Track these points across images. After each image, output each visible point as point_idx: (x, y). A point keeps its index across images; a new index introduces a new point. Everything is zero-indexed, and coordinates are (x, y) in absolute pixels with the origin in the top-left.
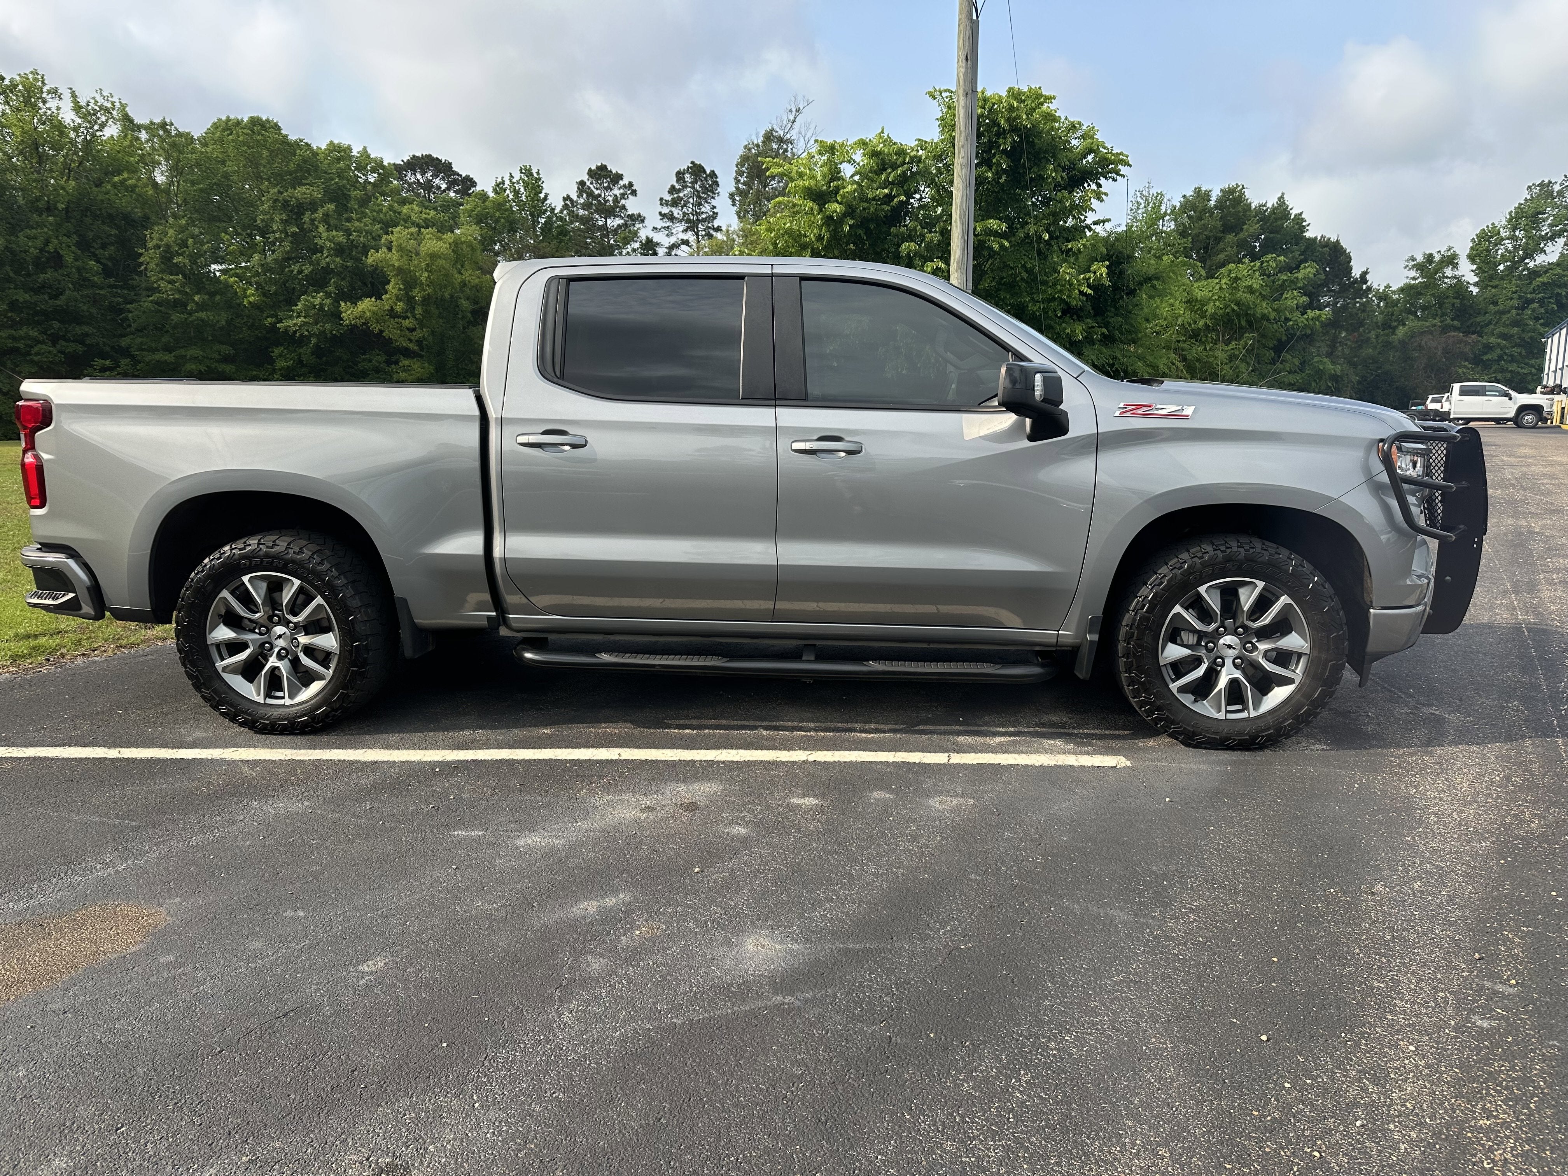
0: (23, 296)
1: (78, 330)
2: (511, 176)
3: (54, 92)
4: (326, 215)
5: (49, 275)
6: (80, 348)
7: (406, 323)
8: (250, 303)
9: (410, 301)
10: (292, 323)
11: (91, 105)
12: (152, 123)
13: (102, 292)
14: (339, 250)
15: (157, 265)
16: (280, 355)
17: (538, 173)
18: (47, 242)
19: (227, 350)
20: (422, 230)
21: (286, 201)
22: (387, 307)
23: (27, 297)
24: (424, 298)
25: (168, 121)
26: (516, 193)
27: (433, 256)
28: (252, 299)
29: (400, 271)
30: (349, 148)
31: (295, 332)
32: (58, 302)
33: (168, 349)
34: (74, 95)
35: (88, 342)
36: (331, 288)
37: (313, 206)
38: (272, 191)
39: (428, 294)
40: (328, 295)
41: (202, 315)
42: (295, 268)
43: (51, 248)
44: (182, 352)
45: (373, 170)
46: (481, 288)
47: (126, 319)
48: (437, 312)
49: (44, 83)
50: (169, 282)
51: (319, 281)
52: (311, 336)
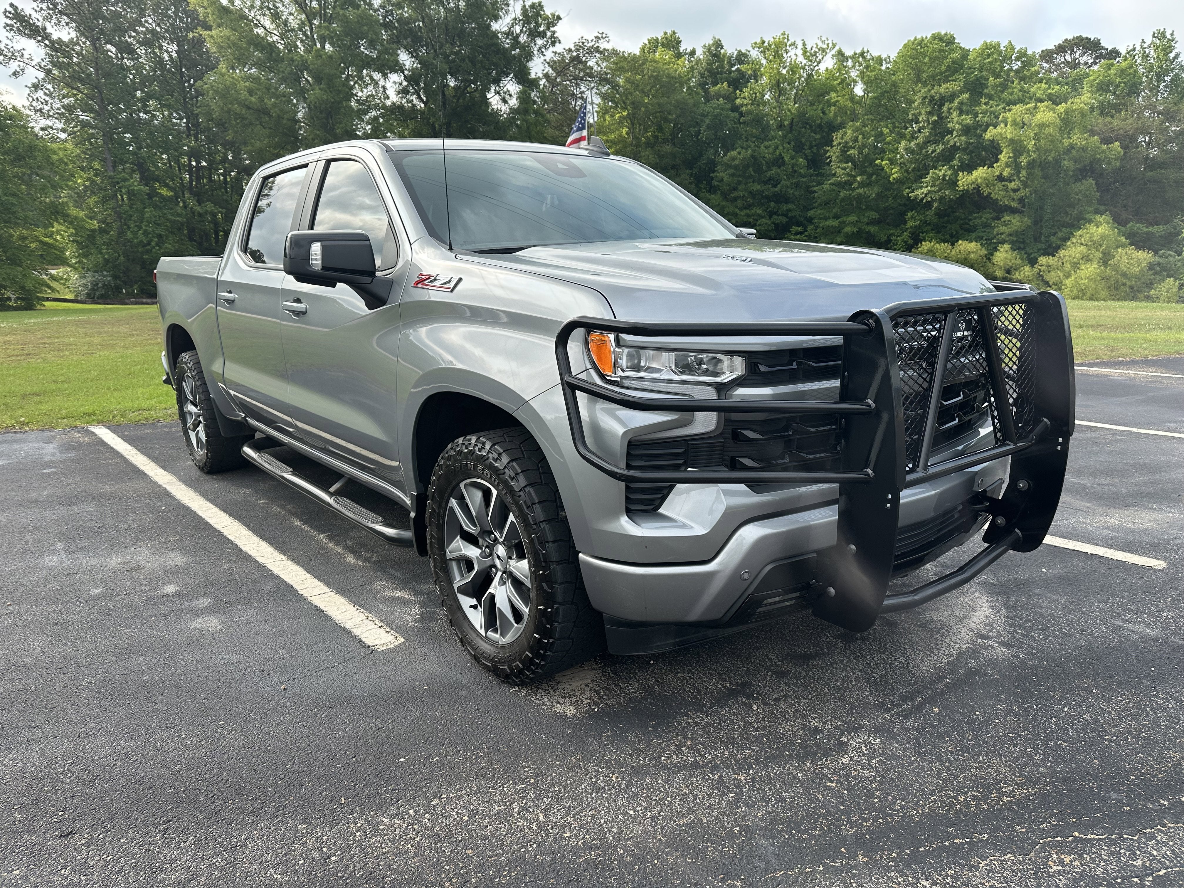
0: (756, 187)
1: (785, 207)
2: (1143, 42)
3: (794, 44)
4: (961, 103)
5: (774, 171)
6: (784, 220)
7: (1012, 185)
8: (894, 179)
9: (1017, 167)
10: (920, 193)
11: (814, 49)
12: (855, 54)
13: (804, 180)
14: (967, 130)
15: (837, 157)
16: (912, 217)
17: (1172, 35)
18: (777, 148)
19: (874, 215)
20: (1039, 104)
21: (932, 97)
22: (997, 173)
23: (759, 187)
24: (1029, 163)
25: (865, 50)
26: (1145, 57)
27: (1042, 126)
28: (895, 176)
29: (1012, 141)
30: (999, 44)
31: (923, 199)
32: (776, 189)
33: (836, 217)
34: (804, 44)
35: (790, 215)
36: (955, 162)
37: (953, 97)
38: (923, 91)
39: (1033, 159)
40: (951, 167)
41: (861, 191)
42: (930, 149)
43: (777, 153)
44: (844, 218)
45: (1017, 59)
46: (1087, 148)
47: (814, 198)
48: (1040, 174)
49: (788, 40)
50: (842, 169)
51: (947, 157)
52: (933, 200)
